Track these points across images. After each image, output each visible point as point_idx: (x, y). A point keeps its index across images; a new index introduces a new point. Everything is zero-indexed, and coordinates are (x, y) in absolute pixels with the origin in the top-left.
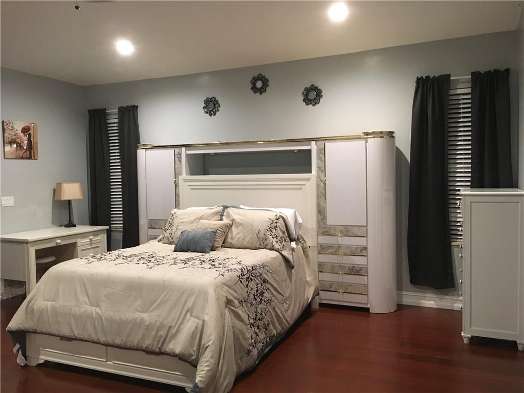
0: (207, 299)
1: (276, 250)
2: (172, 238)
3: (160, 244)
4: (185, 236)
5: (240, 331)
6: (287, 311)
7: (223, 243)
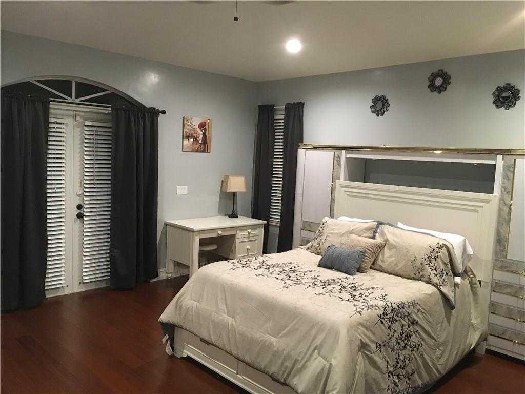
0: (338, 339)
1: (433, 285)
2: (320, 249)
3: (308, 253)
4: (331, 251)
5: (374, 380)
6: (440, 358)
7: (373, 264)
